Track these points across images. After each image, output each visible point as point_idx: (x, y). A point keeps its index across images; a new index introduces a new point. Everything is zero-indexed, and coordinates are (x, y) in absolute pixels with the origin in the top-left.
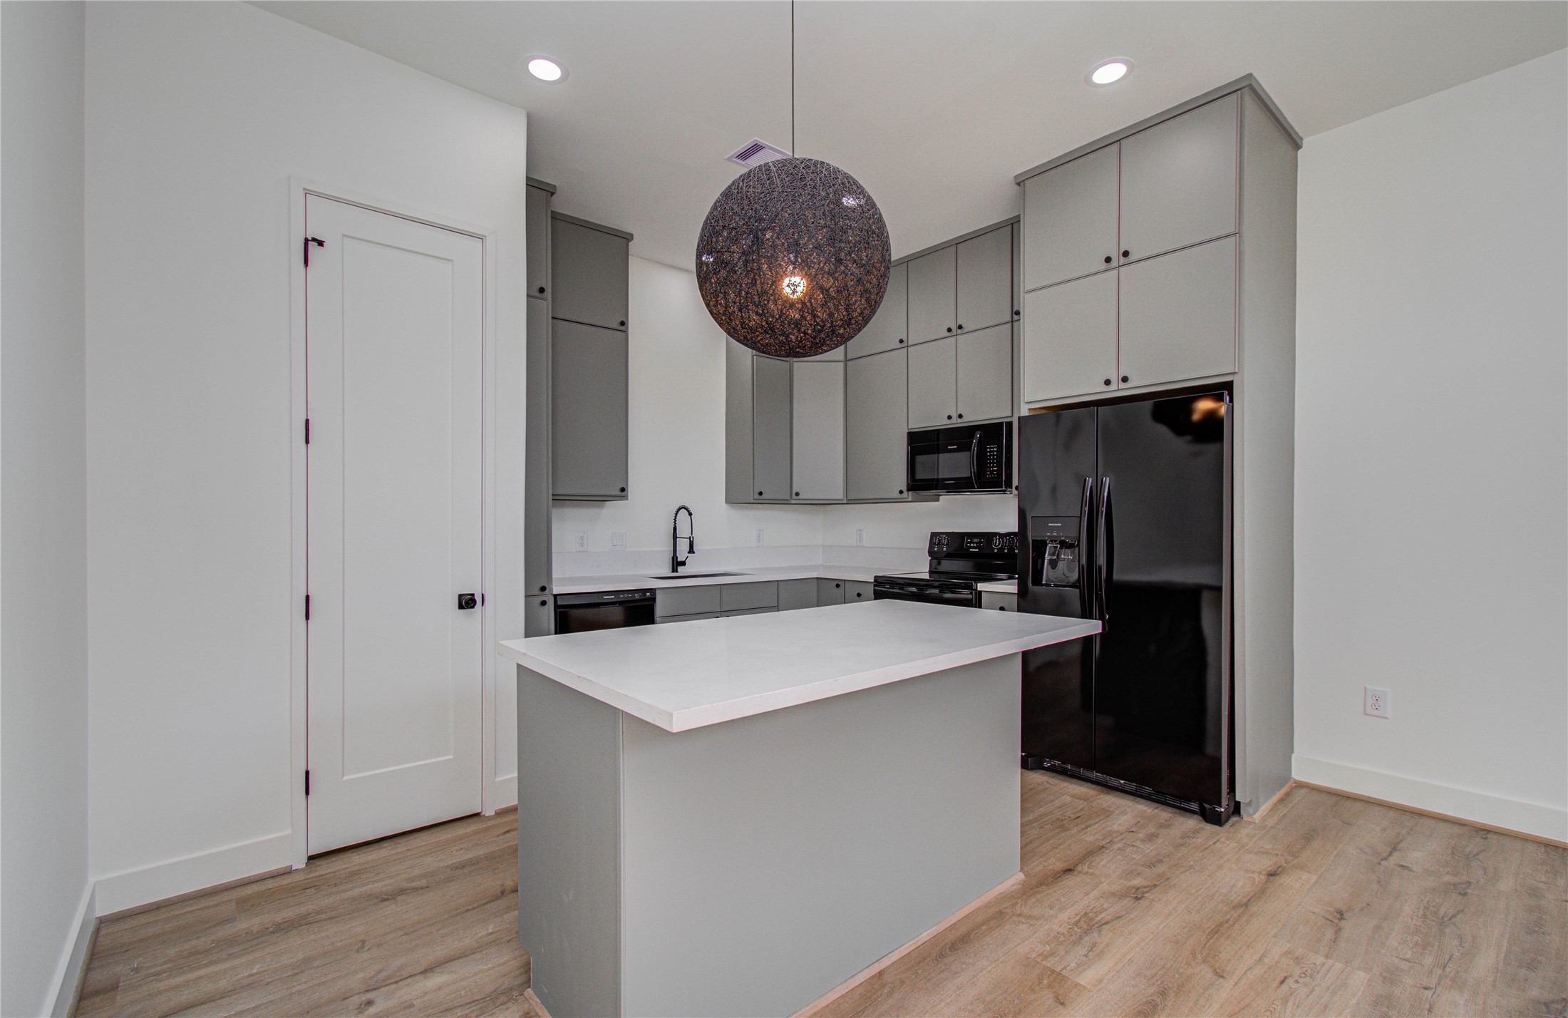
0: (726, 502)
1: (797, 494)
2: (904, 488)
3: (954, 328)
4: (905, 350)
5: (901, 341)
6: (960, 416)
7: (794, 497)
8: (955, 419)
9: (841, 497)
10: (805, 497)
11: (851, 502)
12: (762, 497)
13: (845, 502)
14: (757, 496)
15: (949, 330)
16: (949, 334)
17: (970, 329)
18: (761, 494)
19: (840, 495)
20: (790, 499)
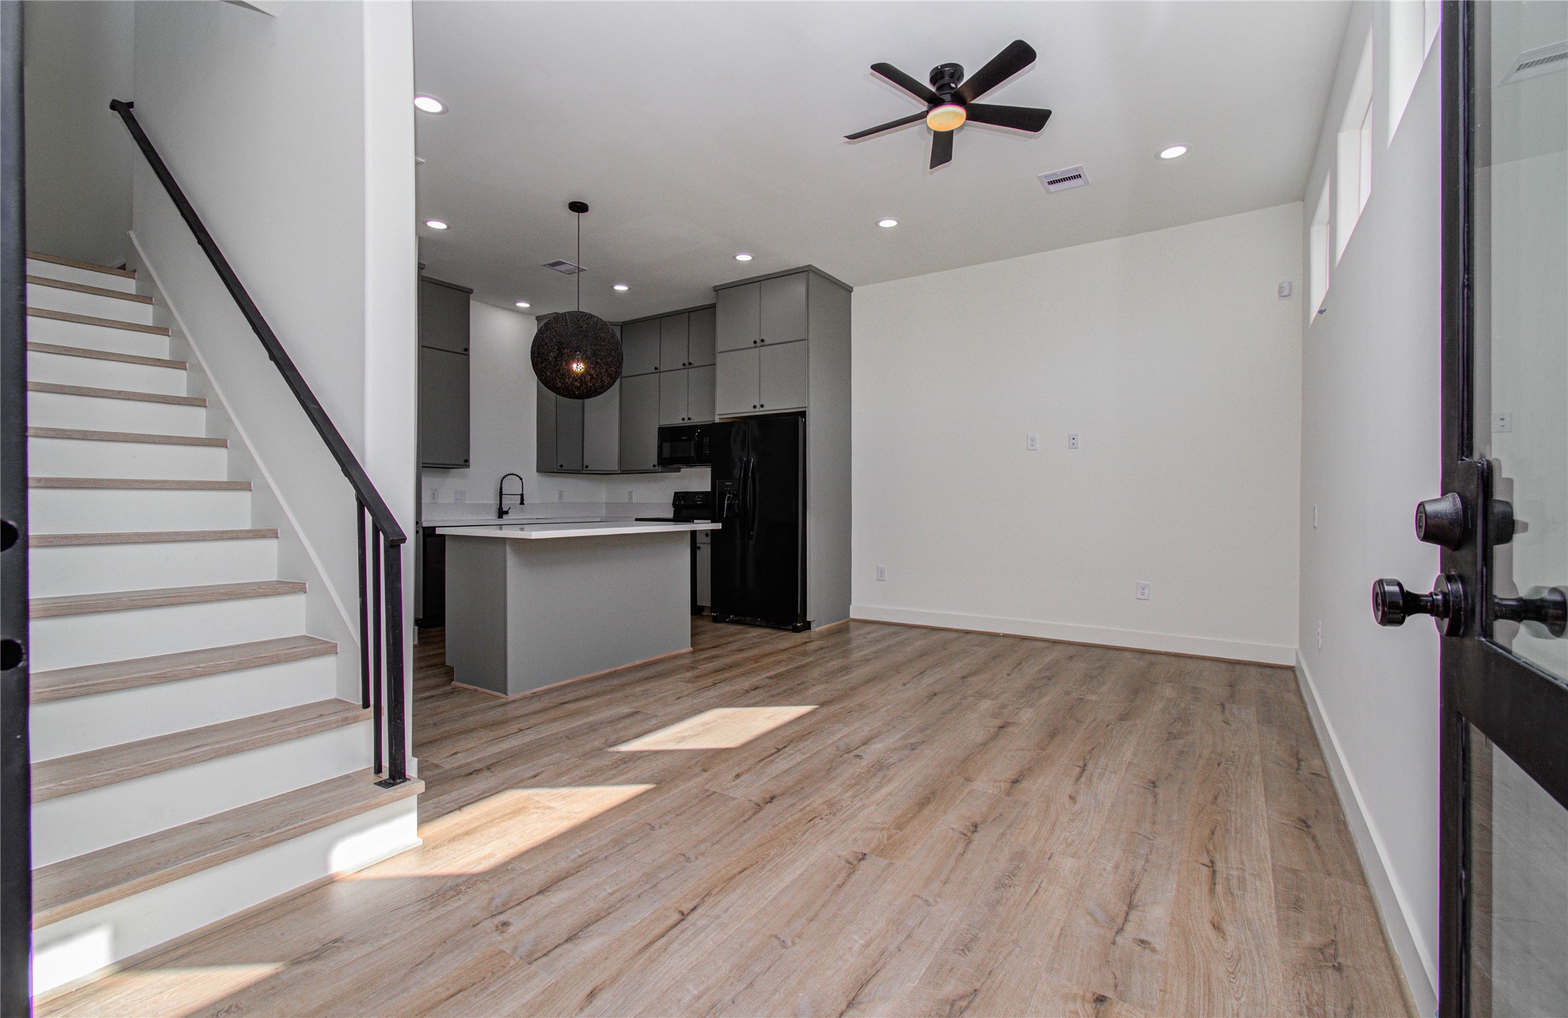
0: (537, 471)
1: (587, 467)
2: (656, 464)
3: (687, 364)
4: (658, 374)
5: (656, 368)
6: (689, 419)
7: (585, 469)
8: (686, 421)
9: (616, 469)
10: (593, 469)
11: (623, 472)
12: (563, 468)
13: (619, 472)
14: (559, 468)
15: (684, 365)
16: (683, 367)
17: (696, 365)
18: (561, 466)
19: (615, 467)
20: (581, 470)
